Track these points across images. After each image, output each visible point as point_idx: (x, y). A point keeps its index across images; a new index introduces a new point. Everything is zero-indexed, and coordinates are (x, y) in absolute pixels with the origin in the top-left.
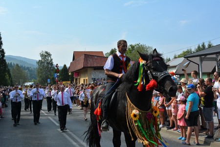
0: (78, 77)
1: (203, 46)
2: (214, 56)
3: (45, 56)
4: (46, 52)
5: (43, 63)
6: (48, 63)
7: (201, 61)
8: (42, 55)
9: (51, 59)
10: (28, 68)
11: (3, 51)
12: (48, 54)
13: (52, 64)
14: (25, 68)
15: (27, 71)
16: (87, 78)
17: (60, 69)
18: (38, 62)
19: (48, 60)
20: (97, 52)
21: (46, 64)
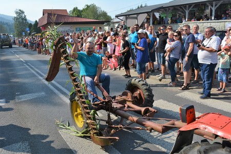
1: (141, 7)
2: (135, 16)
3: (20, 13)
4: (20, 10)
6: (22, 19)
7: (127, 19)
8: (17, 13)
9: (25, 16)
10: (7, 24)
12: (23, 12)
13: (26, 20)
14: (4, 24)
15: (6, 26)
17: (33, 24)
18: (14, 19)
19: (22, 16)
20: (62, 10)
21: (21, 20)
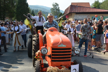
0: (69, 18)
3: (55, 5)
4: (56, 4)
5: (54, 10)
6: (57, 10)
8: (53, 5)
9: (59, 8)
11: (27, 4)
12: (57, 5)
13: (59, 10)
14: (45, 13)
16: (72, 19)
18: (51, 9)
19: (57, 8)
21: (55, 10)
